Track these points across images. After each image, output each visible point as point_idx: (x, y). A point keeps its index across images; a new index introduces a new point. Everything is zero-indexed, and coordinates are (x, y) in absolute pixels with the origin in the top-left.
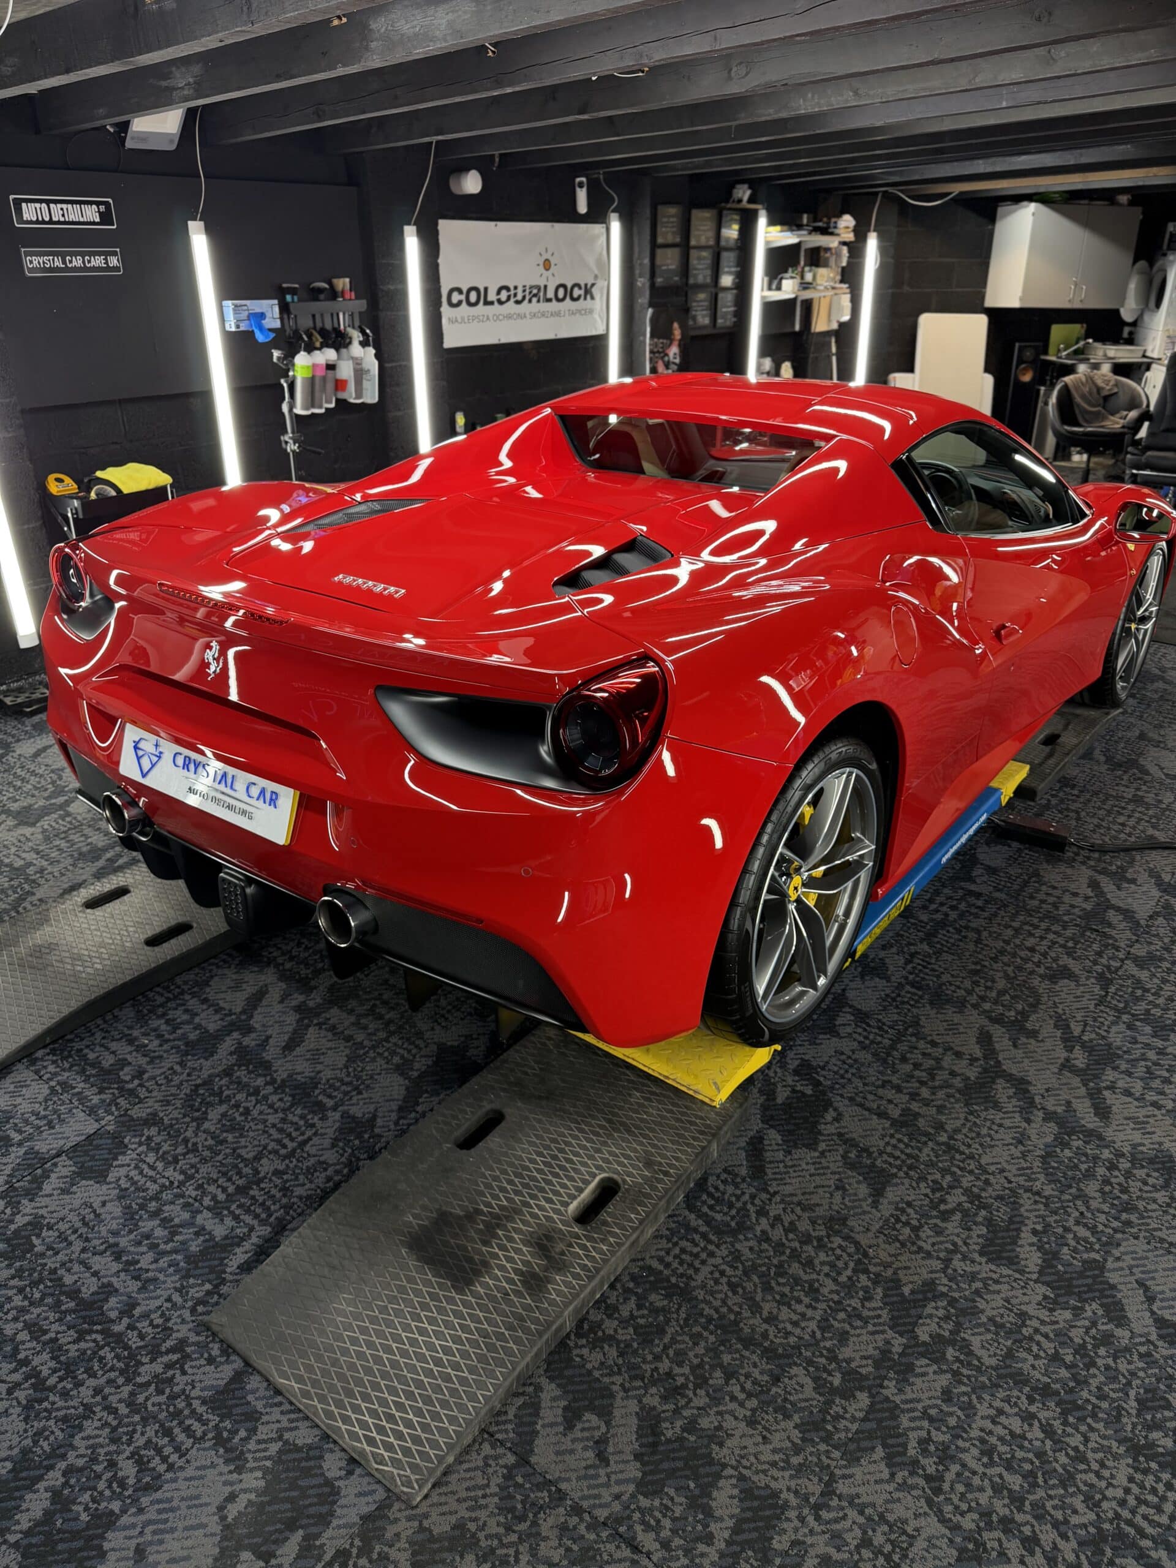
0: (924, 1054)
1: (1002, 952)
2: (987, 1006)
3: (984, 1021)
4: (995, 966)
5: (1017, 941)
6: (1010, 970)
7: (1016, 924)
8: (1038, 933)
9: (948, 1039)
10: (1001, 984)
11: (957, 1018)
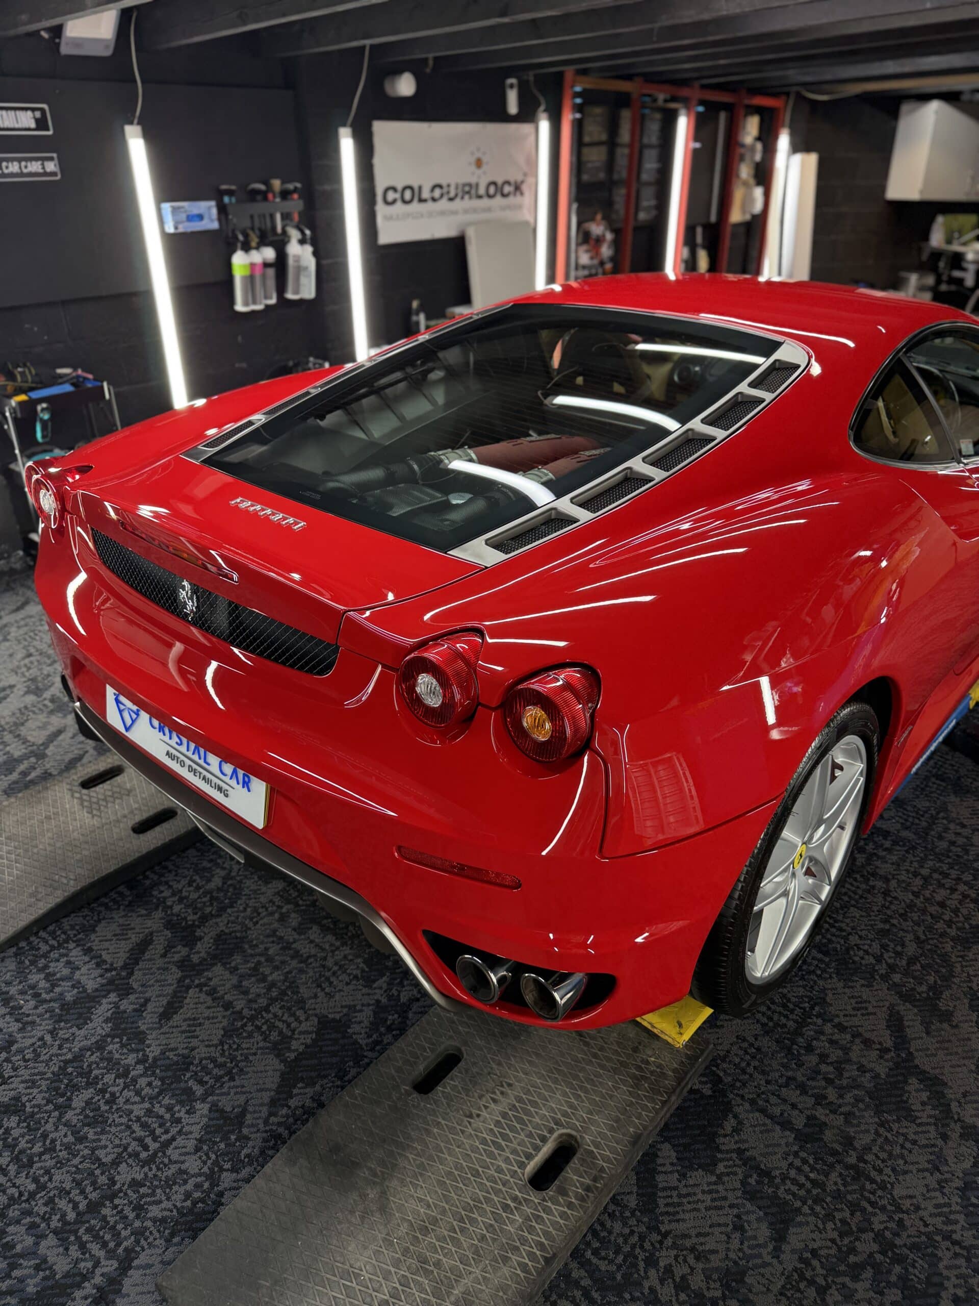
0: (831, 1042)
1: (911, 906)
2: (897, 978)
3: (895, 999)
4: (905, 925)
5: (927, 893)
6: (920, 931)
7: (925, 872)
8: (948, 882)
9: (856, 1021)
10: (911, 949)
11: (866, 993)
